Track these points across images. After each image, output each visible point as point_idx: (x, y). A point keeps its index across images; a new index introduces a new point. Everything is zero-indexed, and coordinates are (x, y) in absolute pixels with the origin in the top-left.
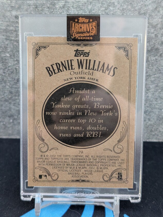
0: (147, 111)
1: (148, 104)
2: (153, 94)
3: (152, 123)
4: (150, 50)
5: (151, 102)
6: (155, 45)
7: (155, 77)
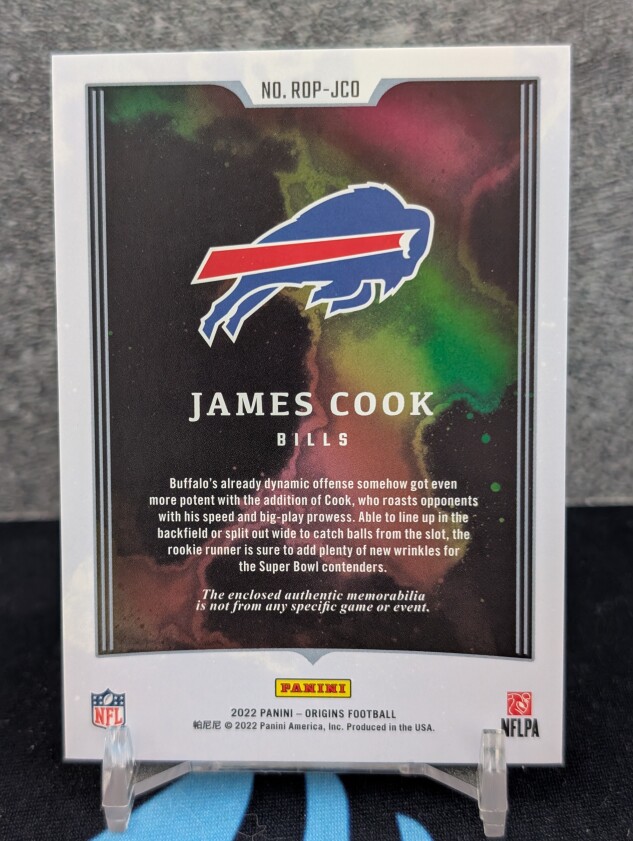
0: (583, 361)
1: (588, 329)
2: (609, 278)
3: (606, 417)
4: (585, 63)
5: (597, 320)
6: (612, 38)
7: (614, 194)
